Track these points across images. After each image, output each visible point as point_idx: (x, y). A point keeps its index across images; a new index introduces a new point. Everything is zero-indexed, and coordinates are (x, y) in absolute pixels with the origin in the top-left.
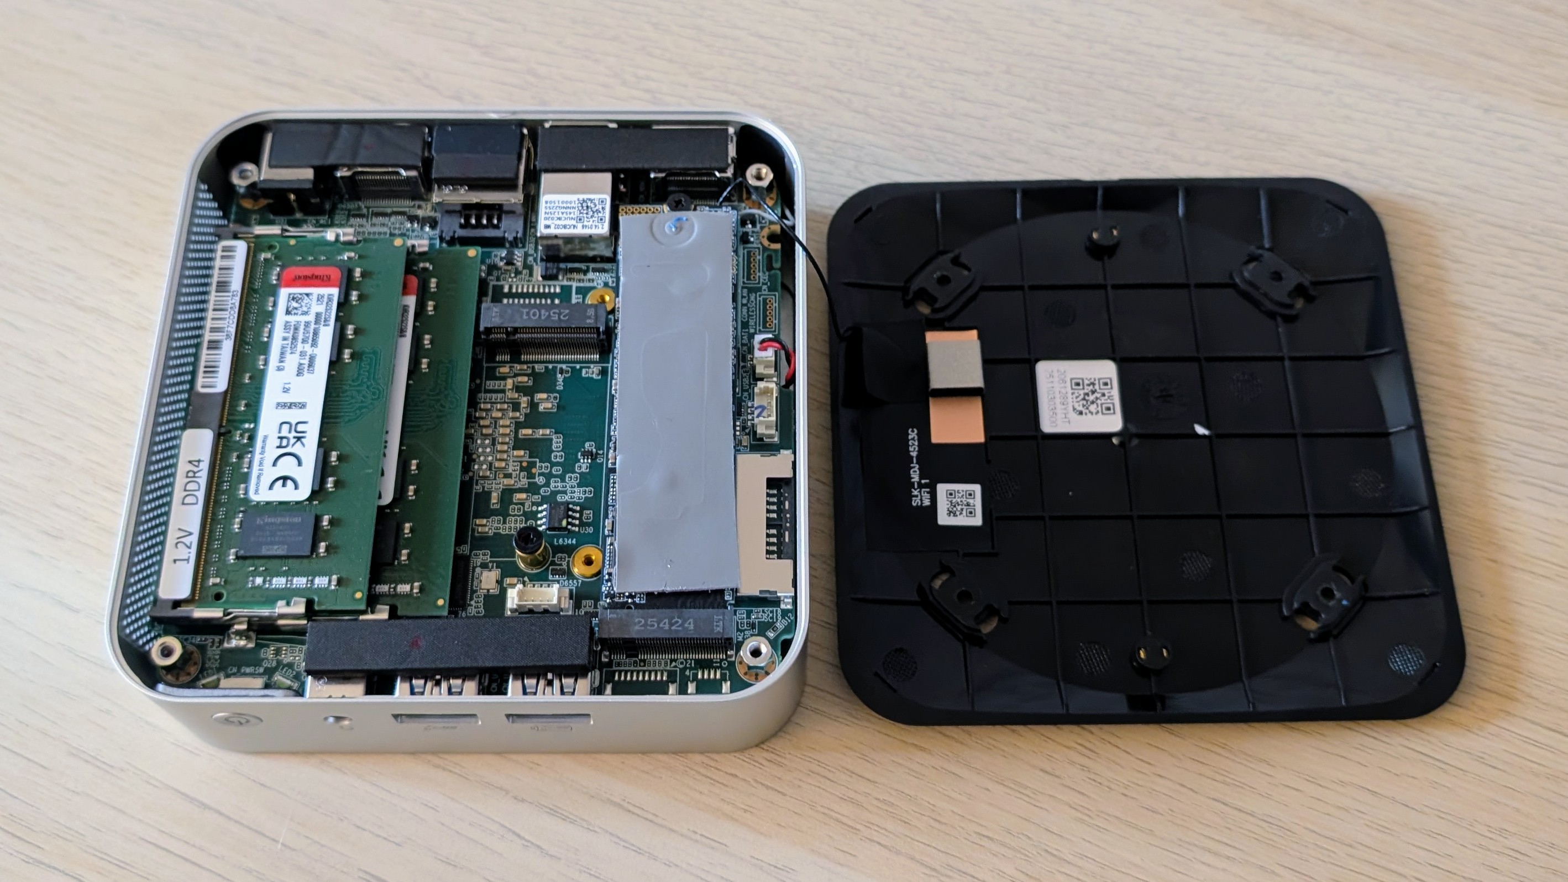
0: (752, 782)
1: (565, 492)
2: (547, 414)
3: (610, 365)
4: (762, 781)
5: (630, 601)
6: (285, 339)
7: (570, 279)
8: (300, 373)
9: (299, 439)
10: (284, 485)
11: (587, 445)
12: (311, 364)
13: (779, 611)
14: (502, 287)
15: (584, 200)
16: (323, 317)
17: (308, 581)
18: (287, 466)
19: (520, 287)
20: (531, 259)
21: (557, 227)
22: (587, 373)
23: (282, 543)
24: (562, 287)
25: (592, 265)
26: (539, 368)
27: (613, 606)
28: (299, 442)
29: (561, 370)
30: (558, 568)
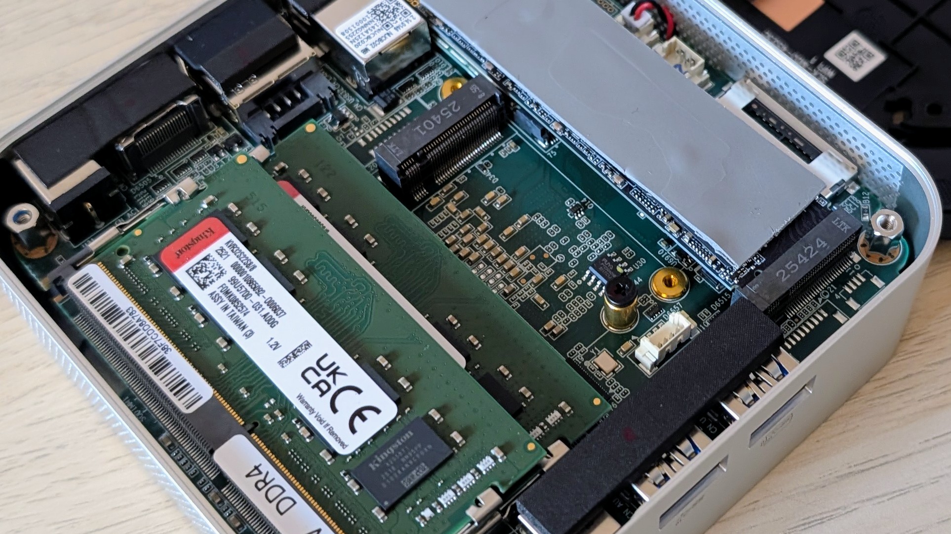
0: (926, 368)
1: (590, 251)
2: (506, 207)
3: (517, 133)
4: (933, 362)
5: (752, 268)
6: (226, 308)
7: (410, 95)
8: (272, 323)
9: (334, 373)
10: (364, 419)
11: (567, 203)
12: (275, 307)
13: (853, 198)
14: (357, 144)
15: (373, 10)
16: (242, 265)
17: (473, 475)
18: (348, 403)
19: (373, 133)
20: (357, 106)
21: (374, 45)
22: (505, 152)
23: (417, 464)
24: (409, 106)
25: (416, 73)
26: (461, 179)
27: (743, 283)
28: (337, 376)
29: (481, 166)
30: (649, 308)
